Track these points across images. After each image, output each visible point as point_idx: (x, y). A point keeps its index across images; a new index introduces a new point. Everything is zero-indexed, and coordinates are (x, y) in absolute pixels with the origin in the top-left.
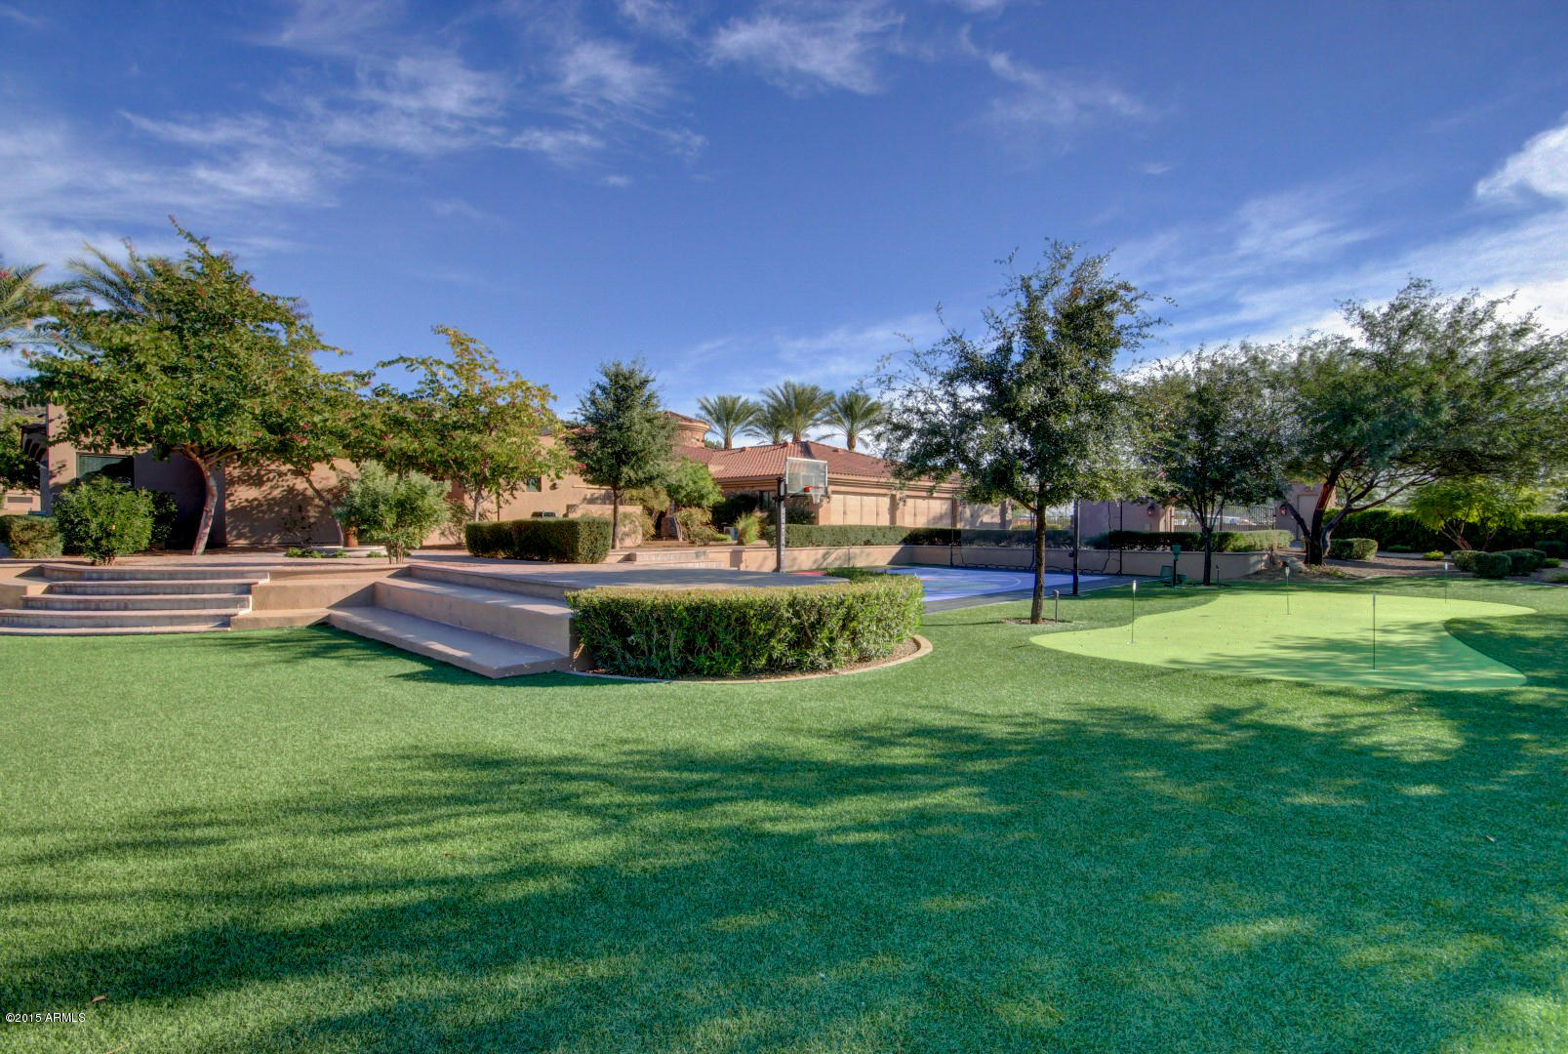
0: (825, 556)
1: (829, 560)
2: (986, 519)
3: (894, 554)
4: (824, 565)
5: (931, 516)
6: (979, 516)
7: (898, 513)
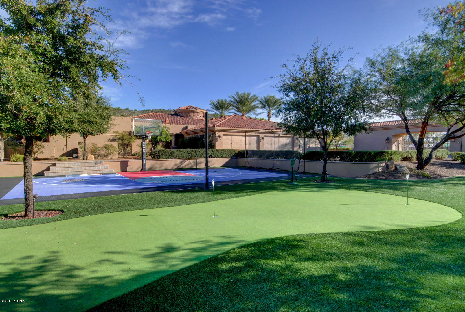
0: (181, 163)
1: (184, 165)
2: (312, 145)
3: (226, 162)
4: (181, 166)
5: (280, 145)
6: (308, 144)
7: (261, 144)
